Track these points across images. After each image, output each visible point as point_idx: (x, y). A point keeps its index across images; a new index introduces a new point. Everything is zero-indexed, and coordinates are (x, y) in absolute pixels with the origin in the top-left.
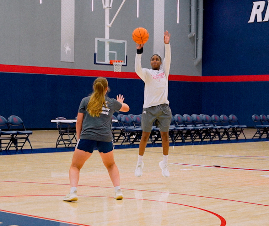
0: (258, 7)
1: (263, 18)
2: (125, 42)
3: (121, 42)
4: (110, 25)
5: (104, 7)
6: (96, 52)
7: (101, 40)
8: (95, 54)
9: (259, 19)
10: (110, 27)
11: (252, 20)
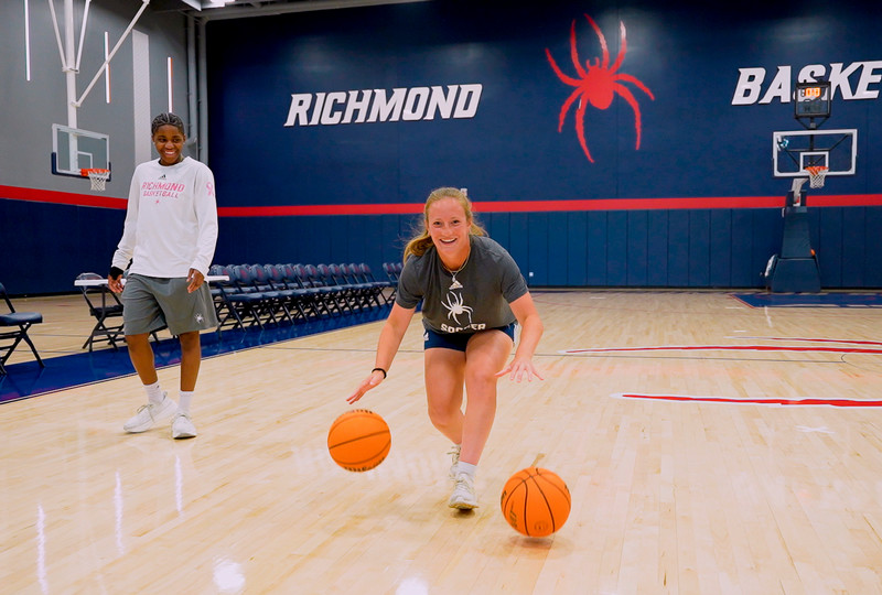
0: (301, 103)
1: (309, 119)
2: (107, 137)
3: (99, 136)
4: (79, 104)
5: (65, 68)
6: (55, 150)
7: (63, 128)
8: (53, 156)
9: (304, 121)
10: (77, 108)
11: (290, 122)
